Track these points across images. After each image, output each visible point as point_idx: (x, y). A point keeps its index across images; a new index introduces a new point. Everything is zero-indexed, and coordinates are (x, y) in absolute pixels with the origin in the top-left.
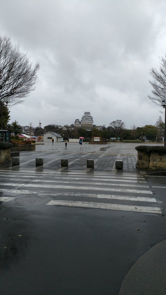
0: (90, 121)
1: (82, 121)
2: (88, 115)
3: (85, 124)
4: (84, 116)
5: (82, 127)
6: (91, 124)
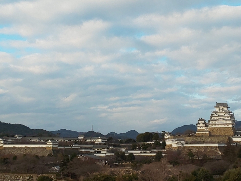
0: (228, 122)
1: (211, 123)
2: (223, 109)
3: (217, 128)
4: (216, 112)
5: (210, 135)
6: (229, 128)
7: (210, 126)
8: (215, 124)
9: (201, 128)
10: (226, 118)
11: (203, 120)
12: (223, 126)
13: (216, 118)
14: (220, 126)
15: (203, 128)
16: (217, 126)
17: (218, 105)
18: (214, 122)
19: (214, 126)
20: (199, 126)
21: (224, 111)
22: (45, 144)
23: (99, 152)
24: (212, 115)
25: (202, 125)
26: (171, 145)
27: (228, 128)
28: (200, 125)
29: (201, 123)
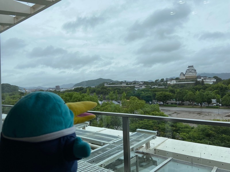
2: (191, 68)
4: (188, 70)
5: (186, 79)
7: (186, 75)
8: (188, 75)
10: (193, 72)
12: (192, 75)
13: (188, 72)
14: (190, 75)
16: (189, 75)
17: (189, 67)
18: (187, 74)
19: (187, 75)
20: (181, 76)
22: (121, 84)
23: (141, 87)
24: (186, 71)
26: (170, 83)
27: (194, 75)
29: (182, 74)
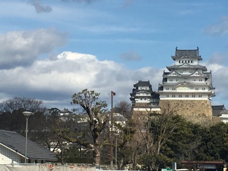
1: (165, 90)
2: (190, 62)
3: (178, 101)
6: (202, 102)
9: (143, 101)
10: (197, 82)
11: (147, 84)
12: (190, 99)
13: (174, 82)
14: (184, 99)
15: (147, 101)
16: (177, 98)
17: (180, 54)
18: (170, 90)
19: (170, 98)
20: (138, 97)
21: (191, 66)
24: (165, 74)
25: (145, 95)
27: (200, 101)
28: (141, 95)
29: (143, 90)
